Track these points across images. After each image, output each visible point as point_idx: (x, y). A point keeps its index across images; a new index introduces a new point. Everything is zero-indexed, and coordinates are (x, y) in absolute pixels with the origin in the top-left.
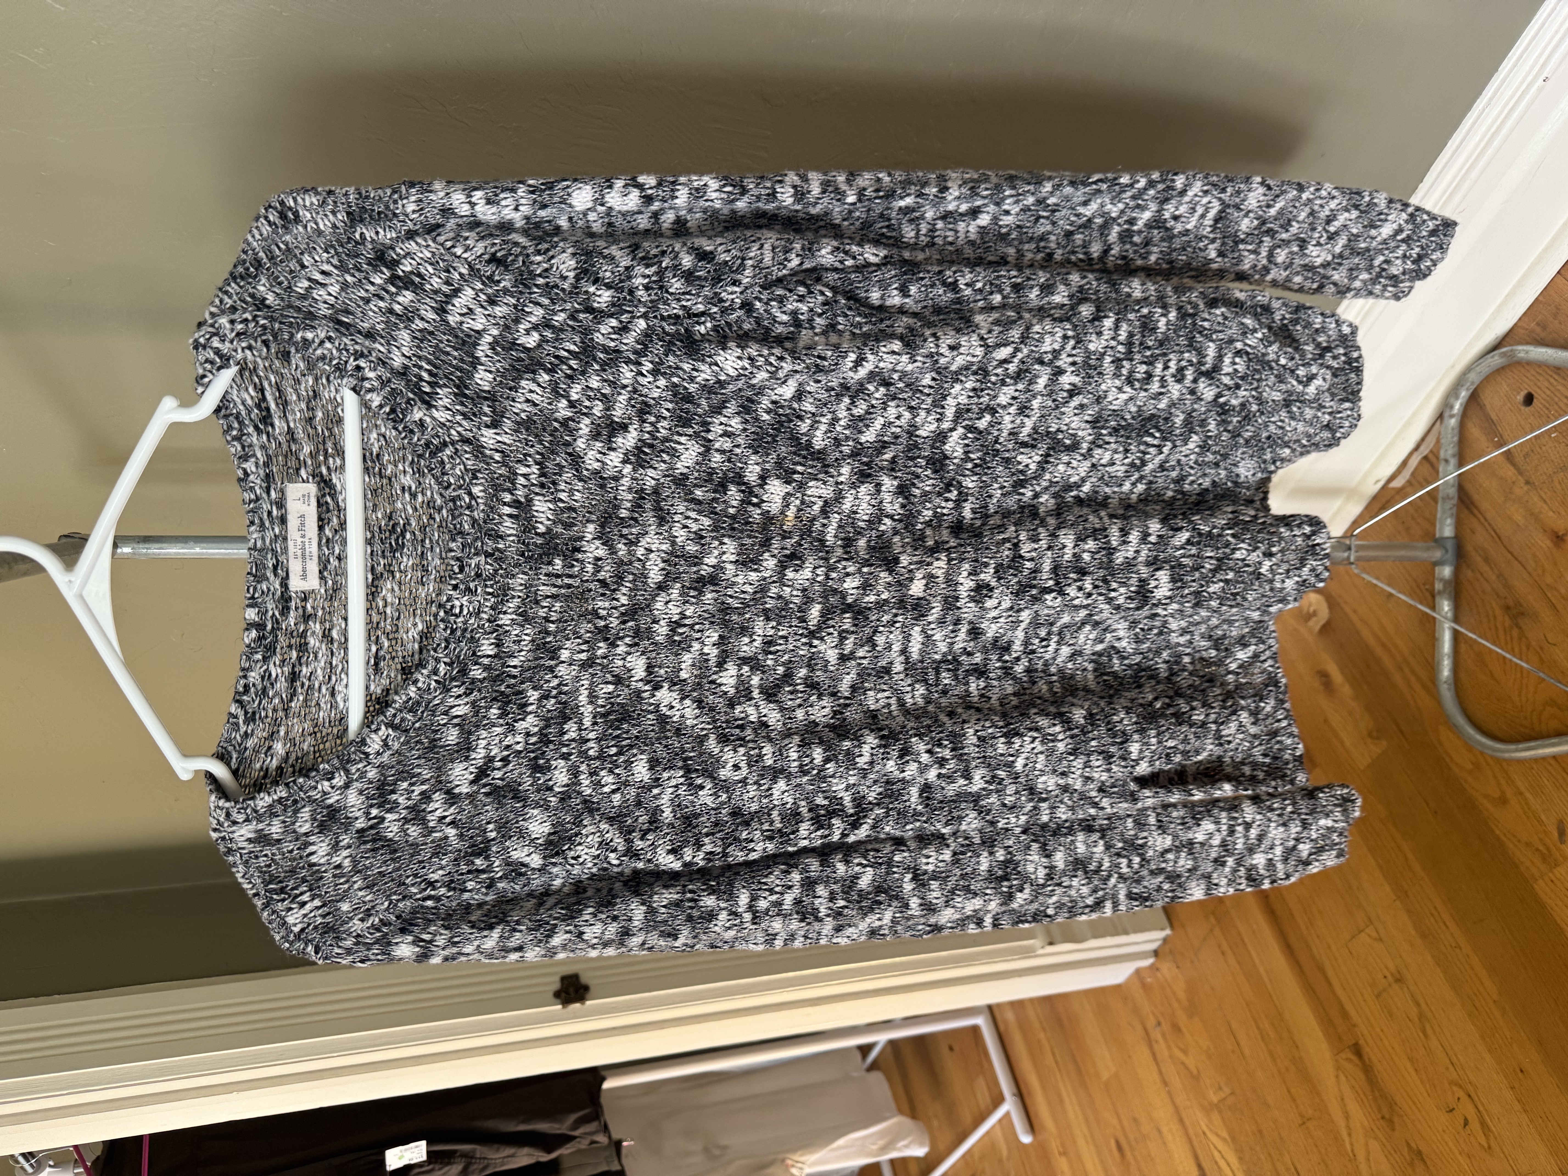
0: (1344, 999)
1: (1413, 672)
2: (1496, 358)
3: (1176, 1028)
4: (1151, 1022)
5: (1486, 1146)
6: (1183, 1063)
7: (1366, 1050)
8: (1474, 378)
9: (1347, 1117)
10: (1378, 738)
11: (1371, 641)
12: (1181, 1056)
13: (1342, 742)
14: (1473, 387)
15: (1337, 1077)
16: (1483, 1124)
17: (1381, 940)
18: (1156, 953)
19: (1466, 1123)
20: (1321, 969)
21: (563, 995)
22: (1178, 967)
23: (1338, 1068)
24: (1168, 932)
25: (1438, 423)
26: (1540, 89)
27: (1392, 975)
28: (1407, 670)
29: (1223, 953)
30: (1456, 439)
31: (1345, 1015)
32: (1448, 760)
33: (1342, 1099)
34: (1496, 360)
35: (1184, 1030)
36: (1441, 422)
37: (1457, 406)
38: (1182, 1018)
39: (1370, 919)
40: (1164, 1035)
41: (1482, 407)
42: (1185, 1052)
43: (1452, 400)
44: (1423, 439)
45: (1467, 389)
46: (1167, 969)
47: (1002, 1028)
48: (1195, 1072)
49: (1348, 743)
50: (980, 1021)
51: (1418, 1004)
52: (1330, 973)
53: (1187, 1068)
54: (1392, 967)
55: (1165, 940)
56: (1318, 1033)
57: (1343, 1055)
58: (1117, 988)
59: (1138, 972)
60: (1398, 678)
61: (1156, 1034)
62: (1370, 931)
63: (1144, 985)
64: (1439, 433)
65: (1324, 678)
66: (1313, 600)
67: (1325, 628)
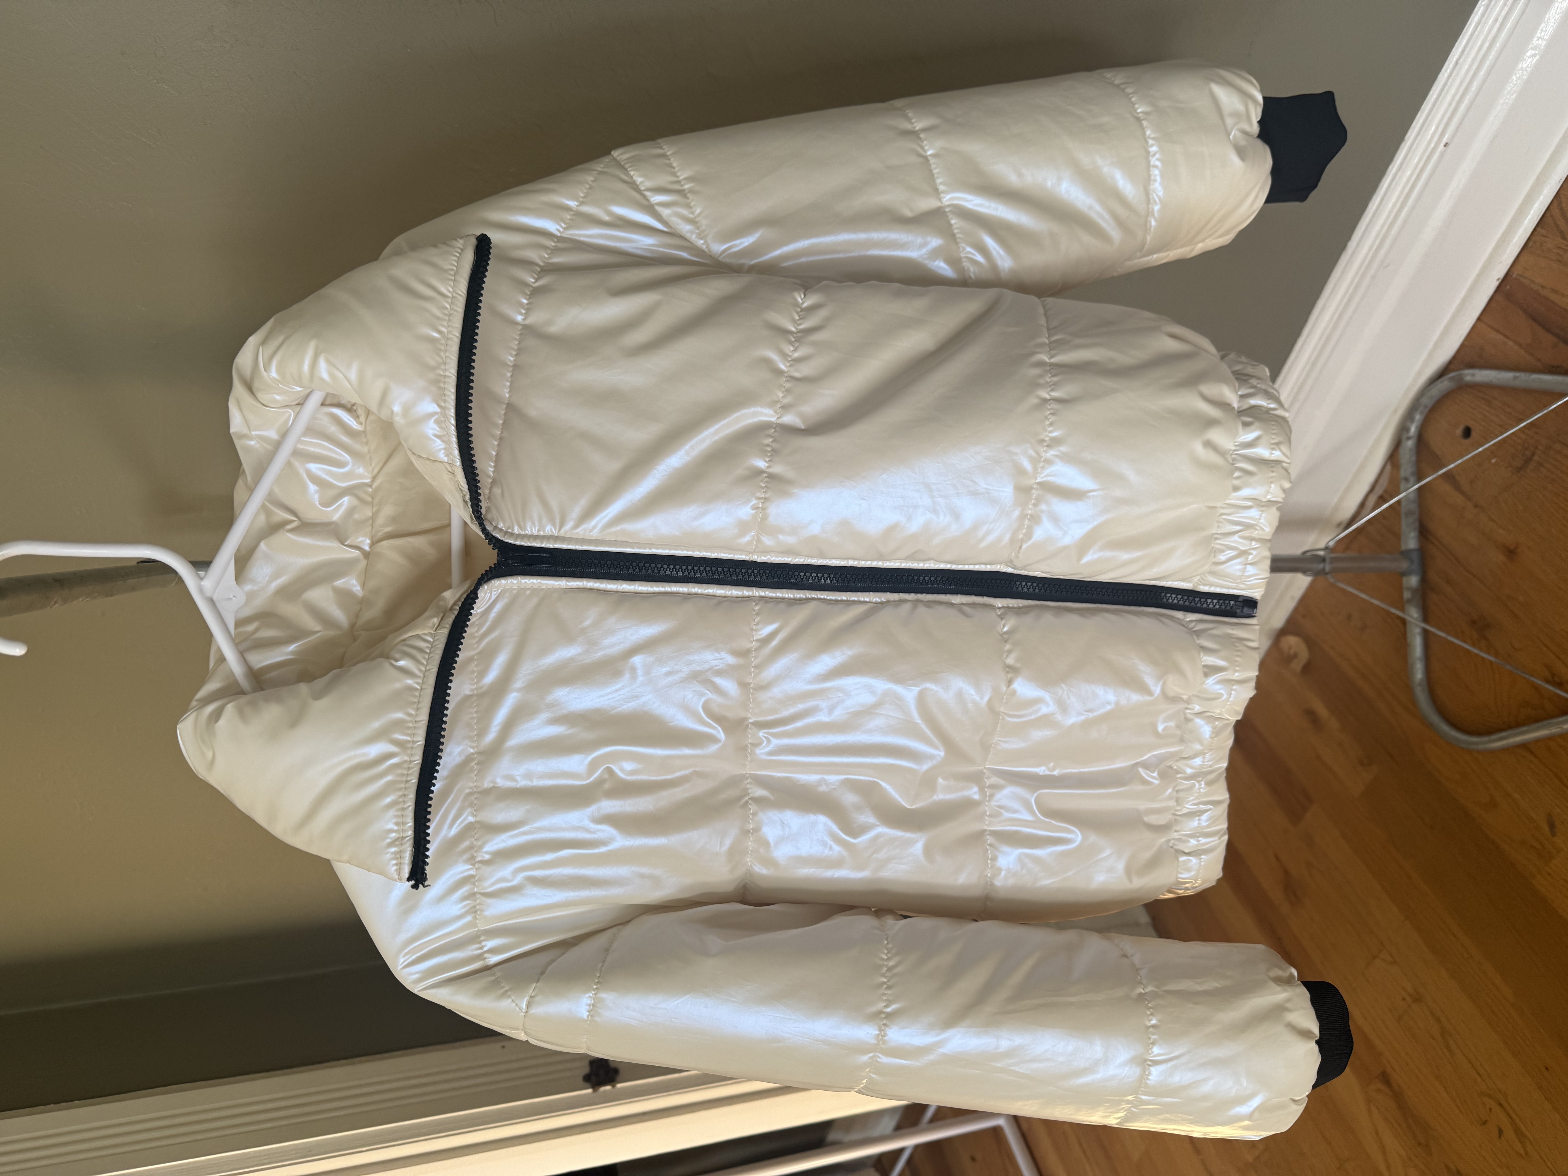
1: (1394, 696)
5: (1523, 1152)
7: (1393, 1076)
9: (1383, 1149)
10: (1369, 765)
11: (1351, 672)
13: (1335, 774)
16: (1518, 1131)
17: (1395, 962)
19: (1501, 1132)
21: (594, 1078)
26: (1442, 154)
27: (1410, 995)
28: (1388, 696)
32: (1436, 774)
33: (1377, 1133)
34: (1445, 384)
37: (1413, 429)
39: (1382, 944)
43: (1407, 425)
44: (1376, 482)
45: (1421, 414)
49: (1341, 774)
51: (1438, 1020)
54: (1409, 989)
57: (1372, 1087)
60: (1381, 706)
62: (1384, 955)
65: (1312, 716)
66: (1292, 642)
67: (1307, 668)
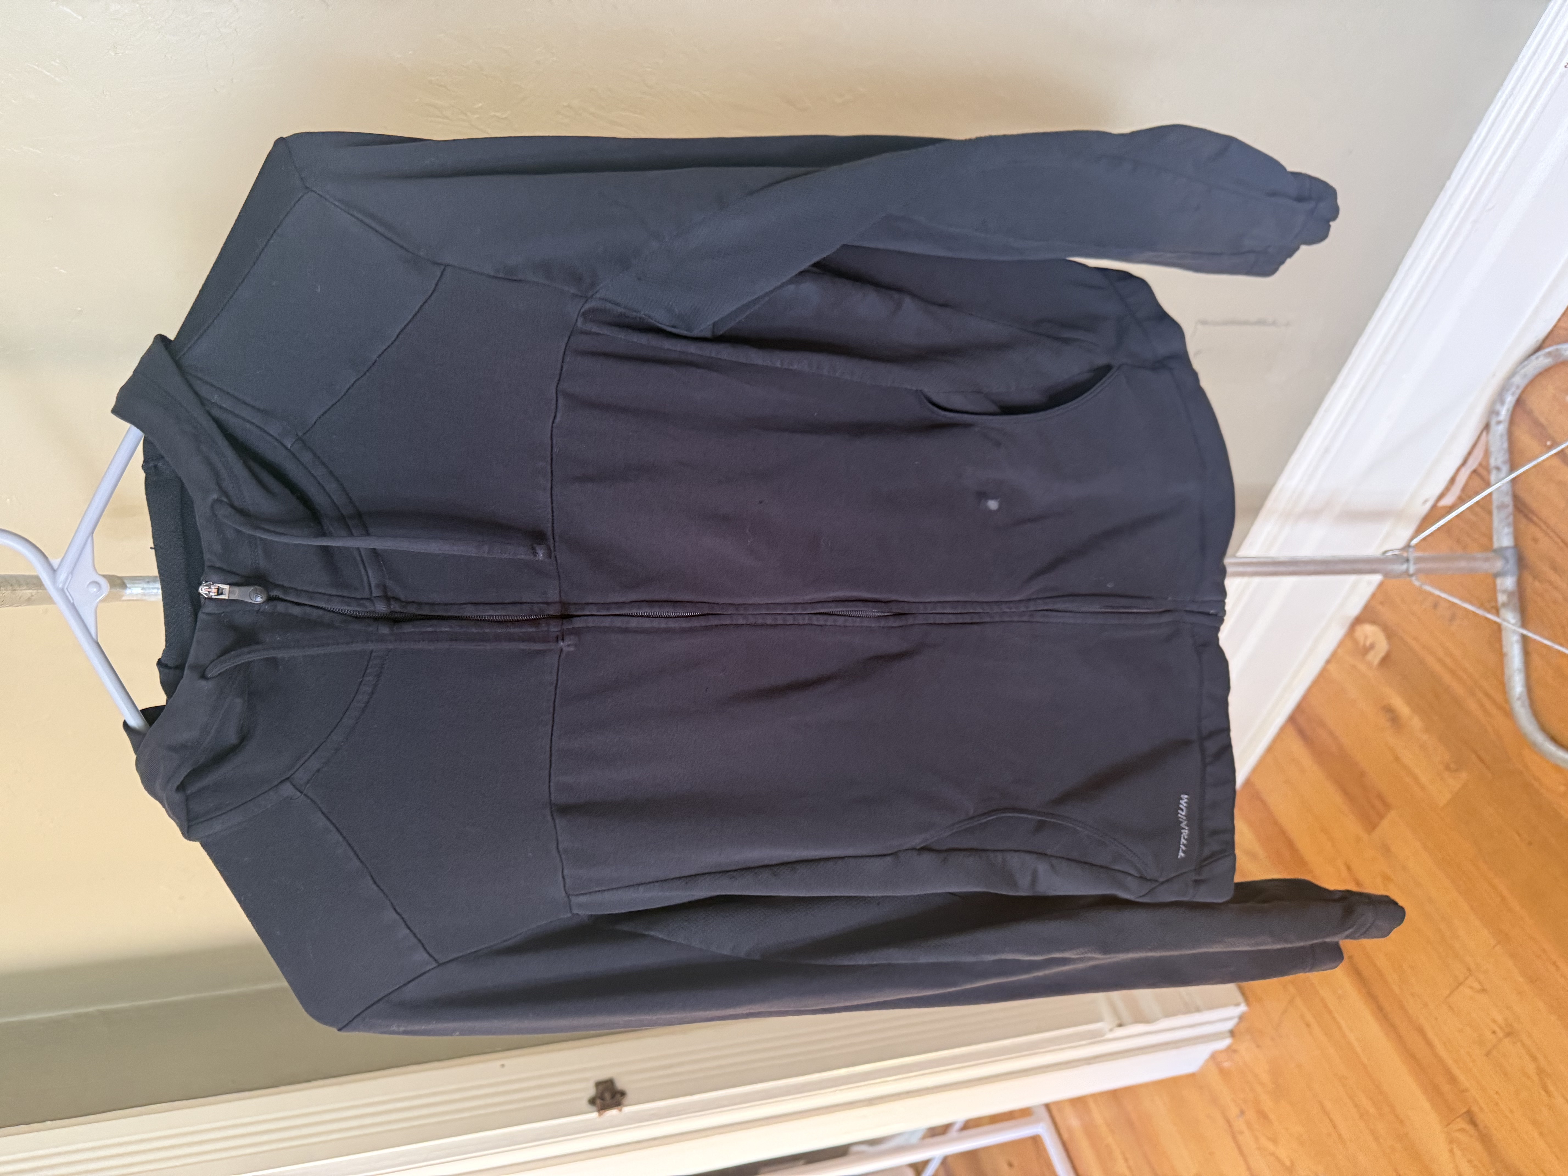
0: (1450, 1062)
1: (1487, 695)
2: (1541, 359)
3: (1263, 1115)
4: (1233, 1111)
6: (1273, 1154)
7: (1480, 1117)
8: (1520, 381)
10: (1457, 770)
11: (1437, 668)
12: (1271, 1146)
13: (1416, 779)
14: (1519, 392)
15: (1451, 1151)
17: (1483, 990)
18: (1232, 1033)
20: (1421, 1031)
21: (599, 1101)
22: (1258, 1046)
23: (1451, 1142)
24: (1243, 1008)
25: (1484, 434)
27: (1501, 1028)
28: (1480, 695)
29: (1308, 1025)
30: (1506, 445)
31: (1453, 1080)
32: (1536, 785)
34: (1541, 361)
35: (1272, 1117)
36: (1488, 433)
37: (1504, 412)
38: (1267, 1103)
39: (1469, 970)
40: (1249, 1124)
41: (1529, 413)
42: (1274, 1141)
43: (1498, 407)
44: (1470, 454)
45: (1513, 394)
46: (1246, 1049)
47: (1066, 1136)
48: (1288, 1164)
49: (1423, 779)
50: (1042, 1129)
52: (1431, 1034)
53: (1278, 1159)
54: (1500, 1019)
55: (1242, 1018)
56: (1425, 1104)
57: (1455, 1126)
58: (1192, 1076)
59: (1214, 1056)
60: (1472, 705)
61: (1240, 1124)
62: (1471, 981)
63: (1222, 1071)
64: (1487, 444)
65: (1390, 711)
66: (1369, 632)
67: (1386, 660)
